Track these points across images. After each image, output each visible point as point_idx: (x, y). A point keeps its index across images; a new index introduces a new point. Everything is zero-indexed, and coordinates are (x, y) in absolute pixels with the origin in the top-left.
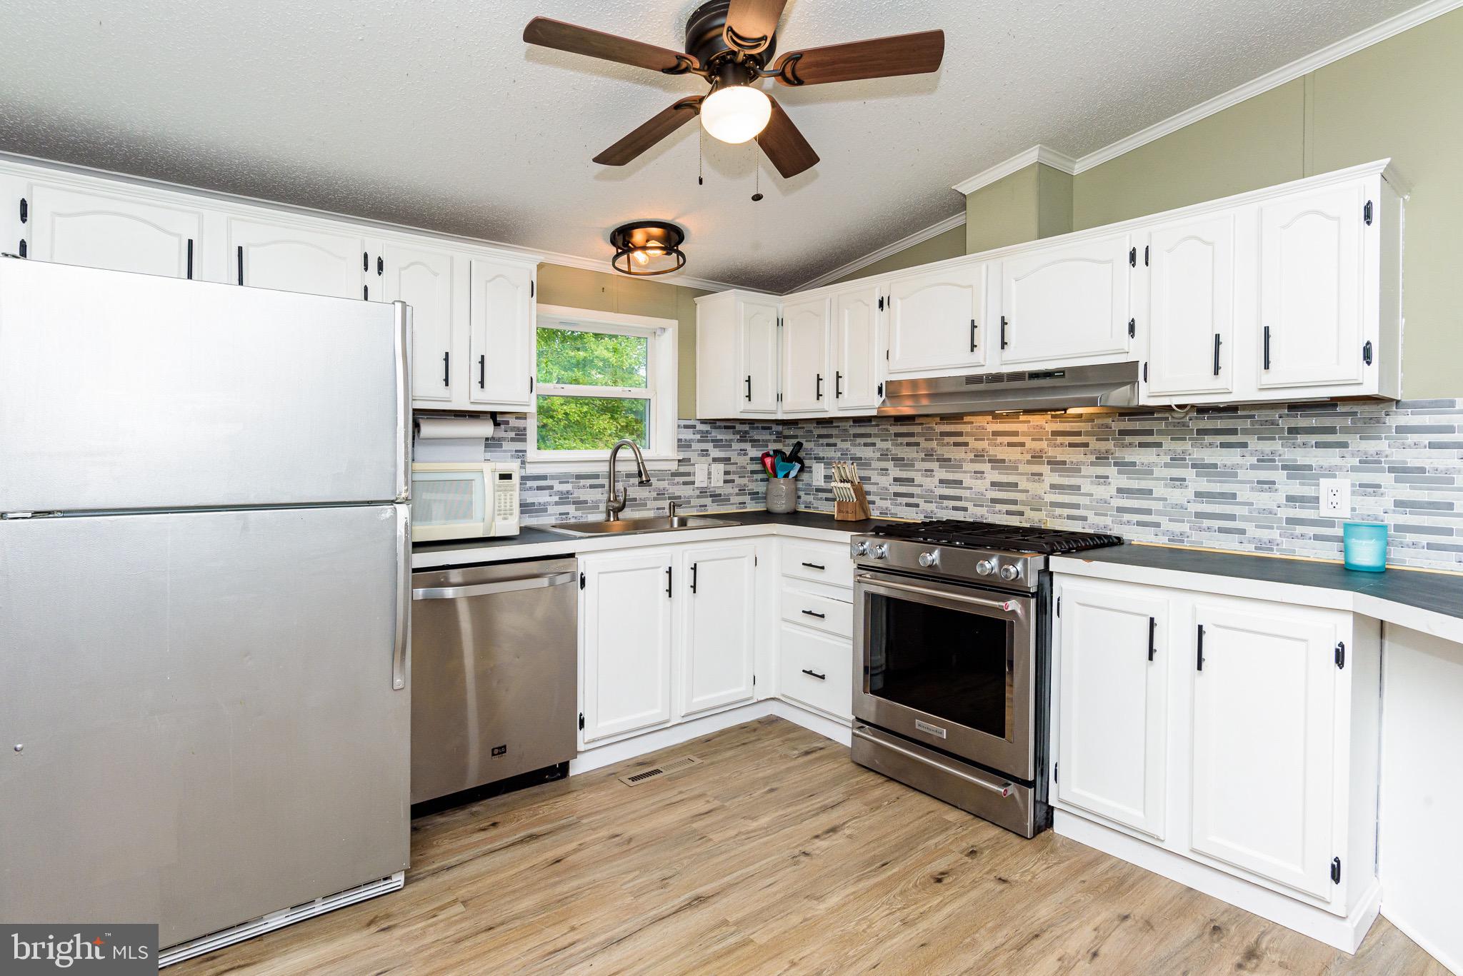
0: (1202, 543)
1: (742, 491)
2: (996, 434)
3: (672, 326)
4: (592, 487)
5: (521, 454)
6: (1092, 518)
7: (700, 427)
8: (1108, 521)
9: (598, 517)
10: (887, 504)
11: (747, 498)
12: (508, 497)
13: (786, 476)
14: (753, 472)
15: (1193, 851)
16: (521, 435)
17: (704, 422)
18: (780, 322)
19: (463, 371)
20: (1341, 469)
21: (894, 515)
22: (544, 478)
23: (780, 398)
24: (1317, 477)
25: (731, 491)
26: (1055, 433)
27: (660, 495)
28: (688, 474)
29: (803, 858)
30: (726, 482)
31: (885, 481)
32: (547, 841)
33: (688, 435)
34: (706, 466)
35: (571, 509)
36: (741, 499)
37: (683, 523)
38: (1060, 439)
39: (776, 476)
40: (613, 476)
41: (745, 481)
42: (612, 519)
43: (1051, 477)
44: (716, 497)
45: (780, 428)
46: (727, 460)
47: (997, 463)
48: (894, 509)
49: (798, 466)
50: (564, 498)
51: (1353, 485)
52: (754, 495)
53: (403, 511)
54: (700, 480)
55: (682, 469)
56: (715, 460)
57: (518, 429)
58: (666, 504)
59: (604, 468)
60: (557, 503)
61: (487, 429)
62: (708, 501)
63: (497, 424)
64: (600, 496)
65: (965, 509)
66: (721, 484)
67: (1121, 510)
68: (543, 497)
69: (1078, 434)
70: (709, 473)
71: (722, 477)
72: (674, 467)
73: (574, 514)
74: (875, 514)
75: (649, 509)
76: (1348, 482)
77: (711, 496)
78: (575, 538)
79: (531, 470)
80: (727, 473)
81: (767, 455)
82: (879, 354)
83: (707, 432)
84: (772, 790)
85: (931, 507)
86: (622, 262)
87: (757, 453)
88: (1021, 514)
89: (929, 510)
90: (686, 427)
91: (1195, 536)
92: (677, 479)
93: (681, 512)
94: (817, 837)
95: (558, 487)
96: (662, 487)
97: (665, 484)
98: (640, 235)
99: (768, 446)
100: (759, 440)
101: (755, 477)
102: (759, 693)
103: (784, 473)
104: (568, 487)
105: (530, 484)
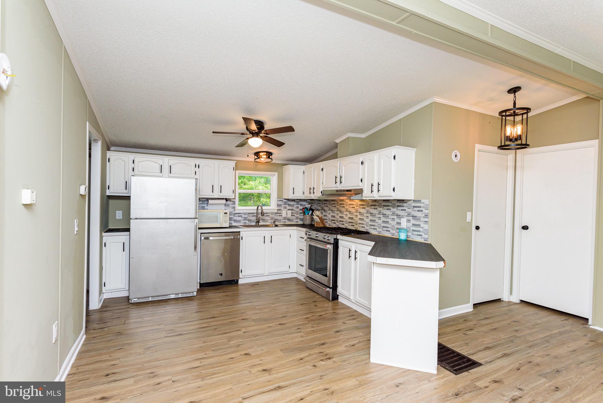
0: (383, 234)
1: (297, 218)
3: (276, 174)
4: (253, 216)
5: (234, 208)
7: (284, 201)
8: (368, 228)
9: (254, 224)
10: (330, 222)
11: (299, 220)
12: (226, 218)
13: (308, 214)
14: (300, 213)
15: (355, 301)
16: (234, 203)
17: (285, 199)
18: (304, 173)
19: (217, 189)
20: (404, 215)
21: (331, 226)
22: (240, 213)
23: (303, 193)
24: (401, 218)
25: (293, 218)
26: (360, 205)
27: (272, 219)
28: (280, 213)
30: (292, 215)
31: (329, 216)
32: (227, 293)
33: (280, 203)
34: (286, 211)
35: (247, 222)
36: (297, 220)
37: (276, 226)
38: (361, 206)
39: (305, 214)
40: (257, 213)
41: (298, 215)
42: (257, 224)
43: (359, 217)
44: (289, 220)
45: (310, 201)
46: (292, 210)
47: (350, 212)
48: (331, 224)
49: (311, 212)
50: (245, 219)
51: (406, 220)
52: (301, 219)
53: (196, 220)
54: (284, 215)
55: (279, 212)
56: (288, 210)
57: (233, 201)
58: (273, 221)
59: (255, 211)
60: (243, 220)
61: (224, 201)
62: (286, 221)
63: (226, 201)
64: (254, 218)
65: (344, 224)
66: (291, 216)
67: (370, 225)
68: (240, 218)
69: (363, 205)
70: (287, 213)
71: (291, 214)
72: (276, 211)
73: (248, 223)
74: (327, 226)
75: (269, 222)
76: (406, 219)
77: (287, 219)
78: (241, 228)
79: (236, 212)
80: (292, 213)
81: (303, 208)
82: (321, 183)
83: (286, 202)
84: (281, 289)
85: (337, 224)
86: (258, 160)
87: (301, 208)
88: (354, 226)
90: (280, 201)
91: (382, 232)
92: (277, 215)
93: (277, 223)
95: (243, 216)
96: (272, 217)
97: (273, 216)
98: (261, 154)
99: (305, 206)
100: (303, 204)
101: (301, 214)
102: (291, 270)
103: (307, 214)
104: (246, 216)
105: (236, 215)
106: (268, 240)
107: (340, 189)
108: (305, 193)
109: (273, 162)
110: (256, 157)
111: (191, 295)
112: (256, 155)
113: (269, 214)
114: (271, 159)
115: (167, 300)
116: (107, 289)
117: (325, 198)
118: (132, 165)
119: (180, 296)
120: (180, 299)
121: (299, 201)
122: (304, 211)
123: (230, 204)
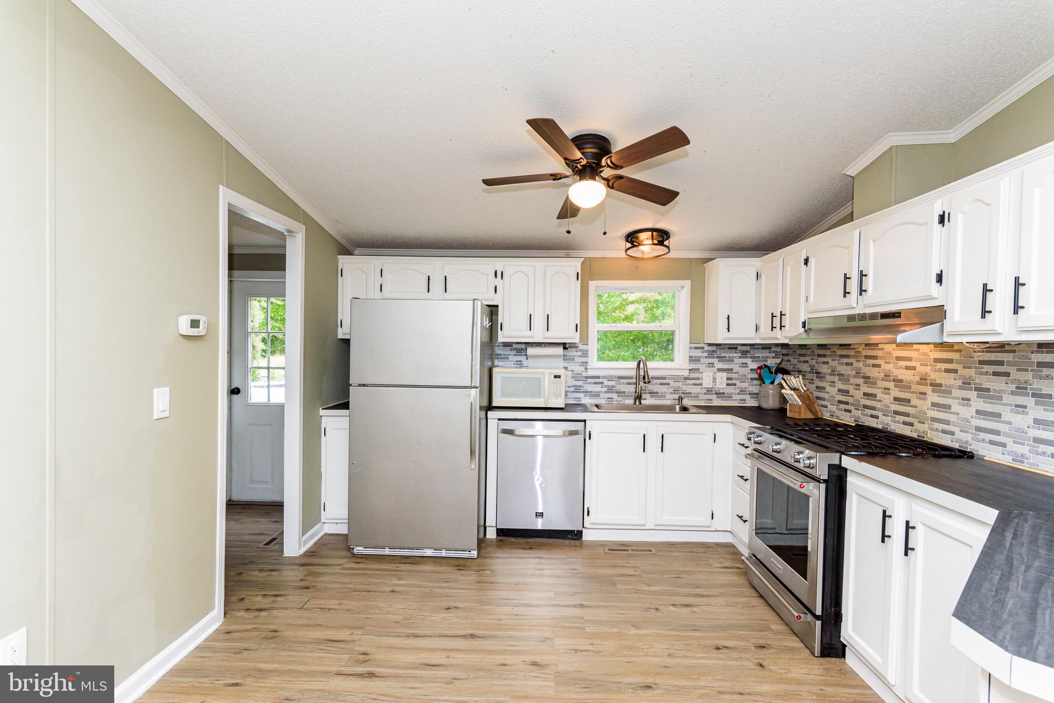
0: (1036, 464)
1: (742, 392)
2: (898, 358)
3: (687, 284)
4: (626, 384)
5: (585, 364)
6: (959, 435)
7: (707, 348)
8: (968, 437)
9: (631, 403)
10: (834, 408)
11: (747, 397)
12: (559, 387)
13: (772, 383)
14: (752, 379)
15: (906, 698)
16: (585, 354)
17: (710, 345)
18: (758, 276)
19: (539, 323)
21: (838, 417)
22: (598, 377)
23: (756, 328)
25: (733, 391)
26: (936, 360)
27: (676, 391)
28: (698, 379)
29: (653, 611)
30: (728, 385)
31: (833, 391)
33: (698, 353)
34: (711, 374)
35: (614, 396)
36: (742, 397)
37: (684, 409)
38: (939, 365)
39: (764, 383)
40: (638, 377)
41: (745, 385)
42: (637, 404)
43: (933, 397)
44: (720, 394)
45: (779, 349)
46: (730, 370)
47: (898, 382)
48: (838, 413)
50: (610, 390)
52: (755, 395)
53: (475, 392)
54: (707, 382)
55: (693, 375)
56: (719, 370)
57: (583, 350)
58: (676, 396)
59: (633, 373)
60: (606, 392)
61: (560, 350)
62: (714, 397)
63: (565, 348)
64: (631, 389)
65: (877, 417)
66: (724, 386)
67: (979, 429)
68: (597, 388)
69: (950, 361)
70: (715, 379)
71: (725, 382)
72: (686, 374)
73: (617, 399)
74: (827, 416)
75: (667, 399)
77: (716, 394)
79: (590, 373)
80: (728, 379)
81: (760, 368)
82: (803, 299)
83: (713, 351)
84: (678, 577)
86: (635, 252)
87: (755, 366)
88: (912, 425)
89: (857, 415)
90: (696, 348)
91: (1033, 458)
92: (688, 381)
93: (686, 402)
94: (674, 605)
95: (606, 383)
96: (677, 386)
97: (679, 384)
98: (643, 236)
99: (767, 361)
100: (759, 357)
101: (755, 382)
102: (716, 524)
103: (770, 381)
104: (613, 383)
105: (590, 380)
106: (653, 443)
107: (862, 313)
108: (762, 329)
109: (671, 255)
110: (629, 245)
111: (465, 555)
112: (630, 239)
113: (669, 379)
114: (668, 247)
115: (418, 559)
116: (328, 516)
117: (813, 340)
118: (379, 280)
119: (444, 553)
120: (443, 561)
121: (748, 348)
122: (763, 374)
123: (575, 356)
